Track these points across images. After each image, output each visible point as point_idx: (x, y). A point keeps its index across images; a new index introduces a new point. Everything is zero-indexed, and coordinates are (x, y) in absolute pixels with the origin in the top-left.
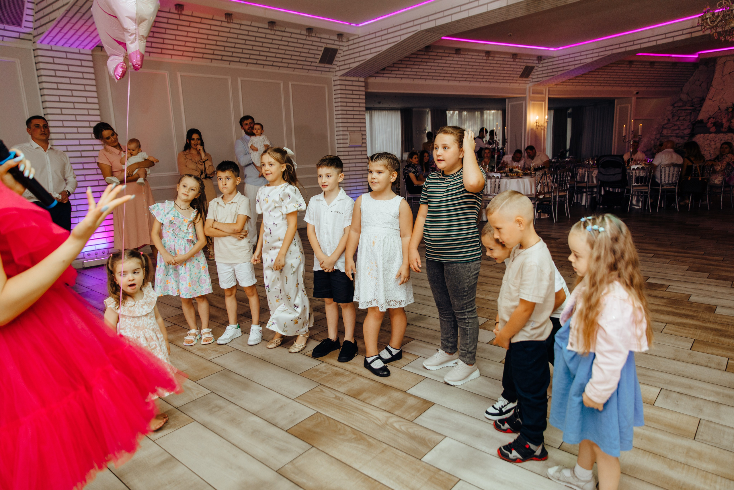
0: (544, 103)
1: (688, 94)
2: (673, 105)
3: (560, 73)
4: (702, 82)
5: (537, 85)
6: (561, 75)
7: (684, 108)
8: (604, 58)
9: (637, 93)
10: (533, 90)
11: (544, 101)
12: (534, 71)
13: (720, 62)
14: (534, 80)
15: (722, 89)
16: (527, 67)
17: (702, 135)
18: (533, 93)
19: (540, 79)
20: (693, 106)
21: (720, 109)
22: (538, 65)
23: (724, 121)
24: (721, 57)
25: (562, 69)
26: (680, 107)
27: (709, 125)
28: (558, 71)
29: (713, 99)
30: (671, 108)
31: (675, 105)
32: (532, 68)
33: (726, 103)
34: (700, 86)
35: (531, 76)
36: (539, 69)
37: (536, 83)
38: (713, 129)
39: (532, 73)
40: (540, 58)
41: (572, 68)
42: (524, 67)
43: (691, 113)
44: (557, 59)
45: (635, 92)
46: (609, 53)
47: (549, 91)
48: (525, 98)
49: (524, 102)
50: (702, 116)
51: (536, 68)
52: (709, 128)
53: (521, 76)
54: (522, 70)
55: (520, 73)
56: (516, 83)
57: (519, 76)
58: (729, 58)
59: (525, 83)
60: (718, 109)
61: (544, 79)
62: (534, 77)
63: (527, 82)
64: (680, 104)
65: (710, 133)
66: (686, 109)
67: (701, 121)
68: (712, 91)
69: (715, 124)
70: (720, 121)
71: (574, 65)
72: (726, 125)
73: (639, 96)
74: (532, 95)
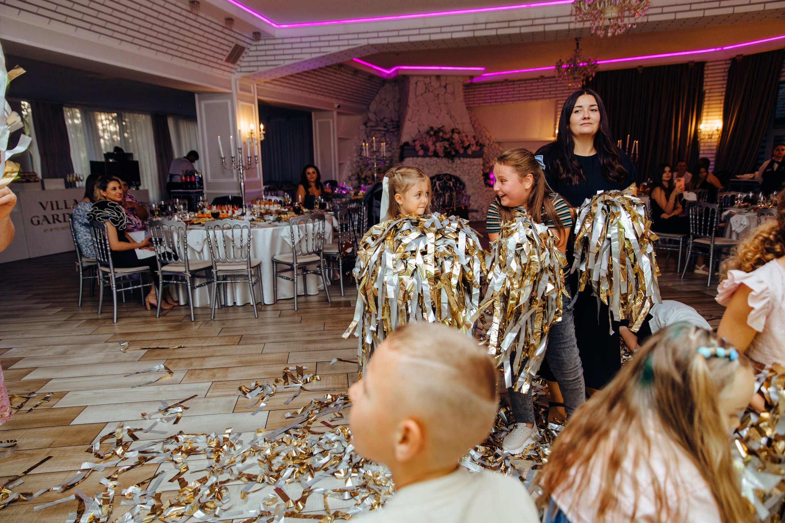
0: (253, 106)
1: (375, 113)
2: (365, 124)
3: (287, 63)
4: (389, 102)
5: (248, 77)
6: (288, 66)
7: (376, 128)
8: (353, 50)
9: (339, 107)
10: (240, 84)
11: (253, 102)
12: (244, 54)
13: (413, 81)
14: (243, 69)
15: (418, 111)
16: (237, 46)
17: (411, 159)
18: (241, 89)
19: (255, 69)
20: (385, 127)
21: (419, 132)
22: (249, 46)
23: (430, 144)
24: (413, 76)
25: (290, 57)
26: (372, 127)
27: (418, 148)
28: (284, 60)
29: (413, 121)
30: (364, 127)
31: (368, 125)
32: (243, 49)
33: (423, 125)
34: (387, 105)
35: (238, 62)
36: (251, 54)
37: (248, 74)
38: (421, 153)
39: (241, 58)
40: (257, 35)
41: (308, 57)
42: (233, 45)
43: (385, 134)
44: (280, 41)
45: (336, 106)
46: (364, 42)
47: (257, 89)
48: (230, 94)
49: (229, 102)
50: (405, 138)
51: (246, 50)
52: (417, 152)
53: (228, 60)
54: (230, 50)
55: (227, 54)
56: (219, 69)
57: (225, 58)
58: (420, 79)
59: (230, 72)
60: (417, 131)
61: (261, 69)
62: (243, 64)
63: (233, 71)
64: (372, 124)
65: (418, 156)
66: (379, 130)
67: (407, 144)
68: (410, 111)
69: (422, 146)
70: (425, 144)
71: (311, 53)
72: (432, 148)
73: (339, 110)
74: (239, 92)
